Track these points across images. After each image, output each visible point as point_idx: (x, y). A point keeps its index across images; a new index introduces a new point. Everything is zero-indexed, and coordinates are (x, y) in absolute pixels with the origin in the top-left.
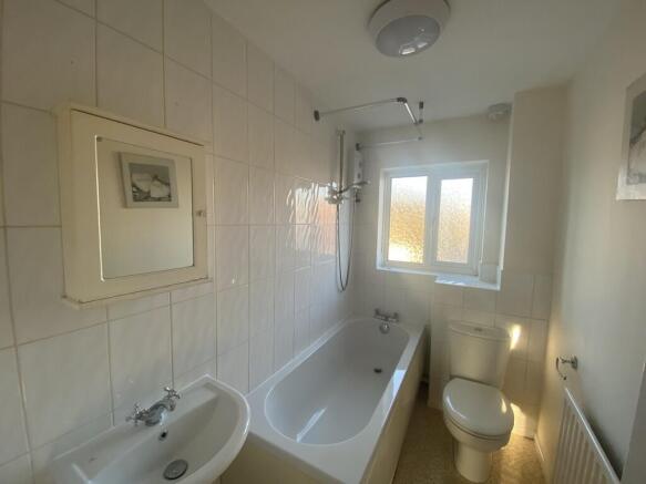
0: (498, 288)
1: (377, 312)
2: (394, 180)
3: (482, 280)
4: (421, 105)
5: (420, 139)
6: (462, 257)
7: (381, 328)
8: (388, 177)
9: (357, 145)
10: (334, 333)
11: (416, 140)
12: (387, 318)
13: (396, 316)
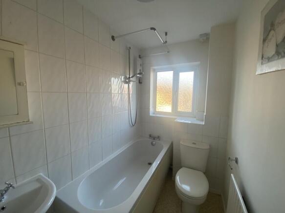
0: (204, 123)
1: (150, 136)
2: (158, 73)
3: (197, 120)
4: (166, 34)
5: (168, 52)
6: (189, 109)
7: (152, 143)
8: (155, 71)
9: (140, 56)
10: (128, 147)
11: (167, 52)
12: (154, 139)
13: (159, 137)
